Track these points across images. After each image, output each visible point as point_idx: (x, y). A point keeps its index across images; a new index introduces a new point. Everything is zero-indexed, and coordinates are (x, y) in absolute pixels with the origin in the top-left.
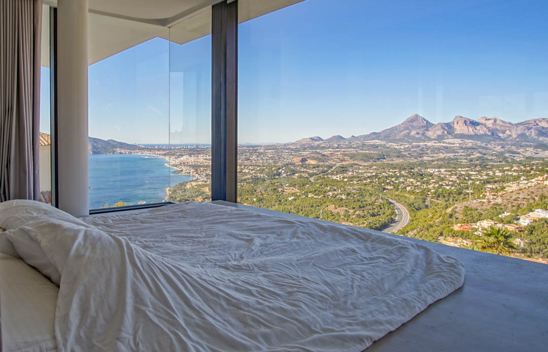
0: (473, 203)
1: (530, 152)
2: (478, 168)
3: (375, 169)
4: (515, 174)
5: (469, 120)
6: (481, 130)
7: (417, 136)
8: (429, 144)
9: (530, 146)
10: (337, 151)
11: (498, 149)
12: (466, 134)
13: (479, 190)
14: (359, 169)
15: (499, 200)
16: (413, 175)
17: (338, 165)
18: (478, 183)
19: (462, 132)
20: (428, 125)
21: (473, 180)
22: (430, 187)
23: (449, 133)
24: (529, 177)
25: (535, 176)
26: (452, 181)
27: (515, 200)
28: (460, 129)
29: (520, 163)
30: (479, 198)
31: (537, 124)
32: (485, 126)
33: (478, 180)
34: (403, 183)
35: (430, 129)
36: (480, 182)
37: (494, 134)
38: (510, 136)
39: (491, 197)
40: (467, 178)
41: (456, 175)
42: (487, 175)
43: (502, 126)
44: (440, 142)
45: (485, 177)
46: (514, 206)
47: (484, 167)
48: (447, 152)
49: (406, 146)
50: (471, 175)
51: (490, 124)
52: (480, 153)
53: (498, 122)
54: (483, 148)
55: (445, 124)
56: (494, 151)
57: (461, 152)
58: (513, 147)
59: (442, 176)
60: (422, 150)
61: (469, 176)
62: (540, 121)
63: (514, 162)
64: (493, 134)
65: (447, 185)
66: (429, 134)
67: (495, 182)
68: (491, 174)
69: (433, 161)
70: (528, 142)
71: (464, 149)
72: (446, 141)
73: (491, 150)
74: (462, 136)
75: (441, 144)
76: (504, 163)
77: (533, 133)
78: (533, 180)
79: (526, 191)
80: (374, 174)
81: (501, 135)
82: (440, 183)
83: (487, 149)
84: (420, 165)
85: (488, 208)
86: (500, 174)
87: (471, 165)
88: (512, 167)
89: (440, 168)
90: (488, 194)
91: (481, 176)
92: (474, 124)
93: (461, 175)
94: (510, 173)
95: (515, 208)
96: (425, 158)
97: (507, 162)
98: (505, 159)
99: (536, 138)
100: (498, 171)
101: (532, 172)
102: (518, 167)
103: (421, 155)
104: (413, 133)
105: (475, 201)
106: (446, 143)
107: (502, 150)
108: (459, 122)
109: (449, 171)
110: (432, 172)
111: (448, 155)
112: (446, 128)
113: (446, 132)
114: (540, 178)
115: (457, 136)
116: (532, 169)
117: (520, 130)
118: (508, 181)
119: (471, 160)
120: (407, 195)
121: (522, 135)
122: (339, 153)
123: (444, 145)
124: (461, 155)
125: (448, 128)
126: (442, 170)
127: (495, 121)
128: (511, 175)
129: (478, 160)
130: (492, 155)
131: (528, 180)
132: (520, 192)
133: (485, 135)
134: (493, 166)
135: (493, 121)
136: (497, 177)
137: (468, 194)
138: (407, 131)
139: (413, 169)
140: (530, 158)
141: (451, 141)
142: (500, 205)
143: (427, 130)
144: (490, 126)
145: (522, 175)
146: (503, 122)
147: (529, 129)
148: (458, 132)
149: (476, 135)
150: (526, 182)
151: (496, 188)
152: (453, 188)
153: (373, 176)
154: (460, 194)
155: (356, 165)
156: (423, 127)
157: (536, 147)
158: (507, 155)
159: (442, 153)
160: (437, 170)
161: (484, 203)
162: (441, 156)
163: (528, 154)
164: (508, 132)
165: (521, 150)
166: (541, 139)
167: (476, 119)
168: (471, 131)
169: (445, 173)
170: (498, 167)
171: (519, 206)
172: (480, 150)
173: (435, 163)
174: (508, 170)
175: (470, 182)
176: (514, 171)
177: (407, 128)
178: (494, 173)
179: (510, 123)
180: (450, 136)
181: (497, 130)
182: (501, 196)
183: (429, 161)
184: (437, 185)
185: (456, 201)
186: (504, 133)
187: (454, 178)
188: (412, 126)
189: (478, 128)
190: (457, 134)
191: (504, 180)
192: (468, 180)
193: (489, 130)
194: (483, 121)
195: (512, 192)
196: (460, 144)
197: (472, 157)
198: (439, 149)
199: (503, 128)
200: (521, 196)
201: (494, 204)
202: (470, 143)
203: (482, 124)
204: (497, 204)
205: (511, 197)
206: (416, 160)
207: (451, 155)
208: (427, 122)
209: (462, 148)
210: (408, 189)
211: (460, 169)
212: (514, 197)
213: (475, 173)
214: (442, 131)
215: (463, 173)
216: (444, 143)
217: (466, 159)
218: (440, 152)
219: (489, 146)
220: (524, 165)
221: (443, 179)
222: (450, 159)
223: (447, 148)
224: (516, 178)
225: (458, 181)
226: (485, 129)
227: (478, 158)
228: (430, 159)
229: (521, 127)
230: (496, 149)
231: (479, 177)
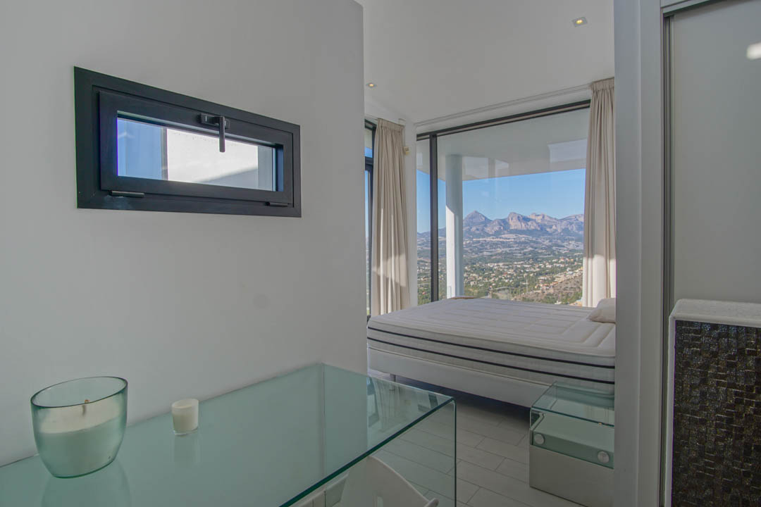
0: (530, 294)
1: (572, 245)
2: (531, 262)
4: (562, 266)
5: (522, 216)
6: (532, 226)
7: (478, 232)
8: (488, 239)
9: (573, 240)
11: (547, 243)
12: (520, 229)
13: (533, 281)
14: (426, 266)
15: (551, 291)
16: (475, 270)
18: (532, 275)
19: (516, 228)
20: (487, 222)
21: (527, 272)
22: (491, 280)
23: (505, 229)
26: (510, 274)
27: (565, 289)
28: (514, 224)
29: (565, 255)
30: (535, 289)
31: (577, 220)
32: (535, 221)
33: (532, 272)
34: (467, 278)
35: (488, 225)
36: (534, 275)
38: (556, 230)
39: (545, 288)
40: (522, 271)
41: (513, 268)
42: (539, 267)
43: (549, 221)
44: (497, 238)
45: (538, 270)
46: (563, 295)
47: (536, 260)
48: (504, 247)
49: (468, 242)
50: (526, 268)
51: (539, 219)
52: (532, 247)
53: (546, 218)
54: (534, 242)
55: (501, 220)
56: (543, 245)
57: (515, 247)
58: (559, 241)
59: (501, 270)
60: (482, 245)
61: (524, 268)
63: (560, 254)
64: (542, 229)
65: (506, 279)
66: (488, 230)
67: (546, 274)
68: (543, 267)
69: (491, 256)
70: (571, 236)
71: (519, 243)
72: (503, 236)
73: (540, 243)
74: (516, 232)
75: (499, 240)
76: (552, 256)
77: (574, 228)
78: (577, 271)
79: (573, 281)
81: (548, 230)
82: (500, 277)
83: (537, 243)
84: (481, 260)
85: (543, 298)
86: (550, 266)
87: (525, 258)
88: (559, 259)
89: (498, 262)
90: (541, 285)
91: (535, 269)
92: (526, 220)
93: (517, 268)
94: (558, 265)
95: (564, 297)
96: (485, 253)
97: (554, 254)
98: (553, 252)
99: (577, 231)
100: (547, 264)
101: (576, 263)
102: (564, 259)
103: (480, 251)
104: (474, 229)
105: (531, 292)
106: (503, 238)
107: (550, 244)
108: (514, 218)
109: (506, 265)
110: (491, 266)
111: (504, 250)
112: (502, 224)
113: (502, 228)
115: (511, 232)
116: (575, 261)
117: (564, 225)
118: (557, 272)
119: (525, 254)
120: (471, 290)
121: (566, 230)
123: (501, 240)
124: (516, 250)
125: (504, 223)
126: (501, 264)
127: (543, 217)
128: (559, 267)
129: (530, 254)
130: (542, 249)
131: (573, 271)
132: (568, 282)
133: (536, 230)
134: (543, 259)
135: (541, 217)
136: (548, 268)
137: (525, 286)
138: (468, 227)
139: (475, 264)
140: (572, 251)
141: (506, 236)
142: (553, 295)
143: (486, 226)
144: (539, 221)
145: (568, 267)
146: (550, 218)
147: (571, 224)
148: (512, 228)
149: (528, 230)
150: (571, 272)
151: (548, 279)
152: (511, 281)
154: (517, 286)
155: (422, 261)
156: (482, 223)
157: (577, 240)
158: (554, 248)
159: (500, 248)
160: (496, 264)
161: (539, 293)
162: (499, 250)
163: (571, 247)
164: (554, 227)
165: (565, 244)
167: (528, 216)
168: (522, 226)
169: (503, 267)
170: (547, 260)
171: (568, 295)
172: (532, 244)
173: (494, 257)
174: (556, 262)
175: (525, 274)
176: (561, 263)
177: (468, 224)
178: (545, 266)
179: (555, 219)
180: (506, 232)
181: (545, 225)
182: (553, 287)
183: (488, 256)
184: (497, 279)
185: (515, 293)
186: (551, 227)
187: (511, 271)
188: (472, 222)
189: (529, 223)
190: (512, 230)
191: (554, 271)
192: (524, 273)
193: (539, 226)
194: (533, 217)
195: (561, 282)
196: (514, 239)
197: (525, 250)
198: (497, 244)
199: (550, 224)
200: (569, 286)
201: (547, 295)
202: (523, 238)
203: (532, 220)
204: (550, 294)
205: (561, 287)
206: (477, 256)
207: (507, 250)
208: (486, 218)
209: (516, 243)
210: (472, 283)
211: (516, 263)
212: (563, 287)
213: (529, 266)
214: (499, 226)
215: (519, 266)
216: (500, 238)
217: (520, 253)
218: (497, 247)
219: (539, 240)
220: (569, 257)
221: (502, 273)
222: (506, 253)
223: (503, 243)
224: (563, 270)
225: (515, 275)
226: (535, 224)
227: (530, 252)
228: (489, 254)
229: (564, 222)
230: (545, 243)
231: (533, 269)
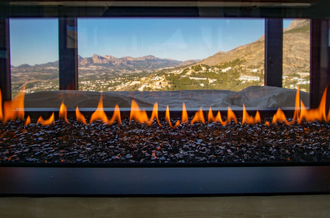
1: (124, 71)
2: (105, 80)
3: (52, 84)
5: (100, 56)
6: (105, 62)
9: (124, 69)
10: (26, 74)
11: (113, 70)
12: (99, 63)
13: (106, 90)
14: (41, 85)
17: (27, 83)
19: (97, 62)
20: (81, 58)
24: (125, 82)
25: (127, 82)
26: (93, 87)
28: (96, 60)
29: (121, 77)
31: (127, 59)
32: (107, 59)
33: (104, 86)
35: (82, 61)
36: (106, 87)
38: (117, 64)
41: (95, 84)
42: (109, 83)
43: (114, 59)
44: (87, 67)
45: (108, 84)
48: (90, 73)
50: (102, 84)
51: (108, 58)
52: (105, 72)
53: (112, 58)
55: (89, 58)
57: (97, 73)
58: (118, 69)
59: (89, 85)
61: (101, 84)
63: (119, 76)
64: (110, 63)
65: (91, 89)
66: (81, 63)
67: (112, 86)
69: (83, 77)
70: (124, 67)
71: (98, 70)
73: (109, 71)
74: (97, 64)
75: (87, 69)
76: (115, 77)
77: (125, 63)
80: (51, 87)
81: (113, 64)
82: (88, 89)
87: (102, 78)
88: (118, 78)
91: (106, 84)
92: (102, 58)
94: (118, 81)
97: (116, 76)
98: (115, 75)
99: (126, 65)
100: (113, 81)
101: (126, 80)
102: (121, 78)
107: (114, 71)
108: (96, 57)
109: (91, 82)
110: (83, 83)
112: (89, 60)
113: (89, 62)
114: (129, 83)
115: (94, 65)
116: (126, 79)
117: (121, 61)
119: (101, 76)
121: (121, 64)
122: (27, 75)
123: (89, 69)
124: (97, 74)
125: (90, 60)
129: (104, 76)
130: (110, 73)
132: (122, 89)
133: (107, 64)
136: (113, 83)
140: (125, 74)
141: (92, 67)
143: (80, 61)
144: (109, 59)
147: (124, 61)
148: (95, 62)
149: (103, 64)
150: (123, 85)
151: (113, 89)
153: (51, 88)
155: (39, 82)
158: (116, 73)
159: (88, 73)
160: (86, 82)
162: (88, 74)
163: (124, 72)
164: (116, 62)
165: (121, 71)
166: (128, 65)
168: (100, 61)
169: (90, 83)
170: (112, 79)
172: (105, 71)
173: (85, 78)
174: (117, 80)
175: (101, 87)
176: (120, 80)
178: (112, 82)
179: (117, 58)
180: (91, 64)
181: (112, 61)
183: (81, 77)
187: (94, 86)
189: (104, 60)
190: (95, 63)
192: (100, 86)
193: (109, 62)
194: (106, 57)
196: (96, 68)
197: (102, 74)
198: (86, 71)
199: (114, 61)
202: (100, 68)
207: (92, 74)
211: (97, 81)
213: (103, 82)
214: (88, 61)
215: (98, 83)
216: (89, 68)
217: (99, 76)
218: (87, 73)
219: (109, 69)
220: (123, 78)
221: (89, 87)
222: (92, 76)
223: (90, 70)
224: (120, 84)
225: (96, 87)
226: (107, 61)
227: (104, 75)
228: (82, 76)
229: (121, 60)
230: (112, 70)
231: (105, 84)
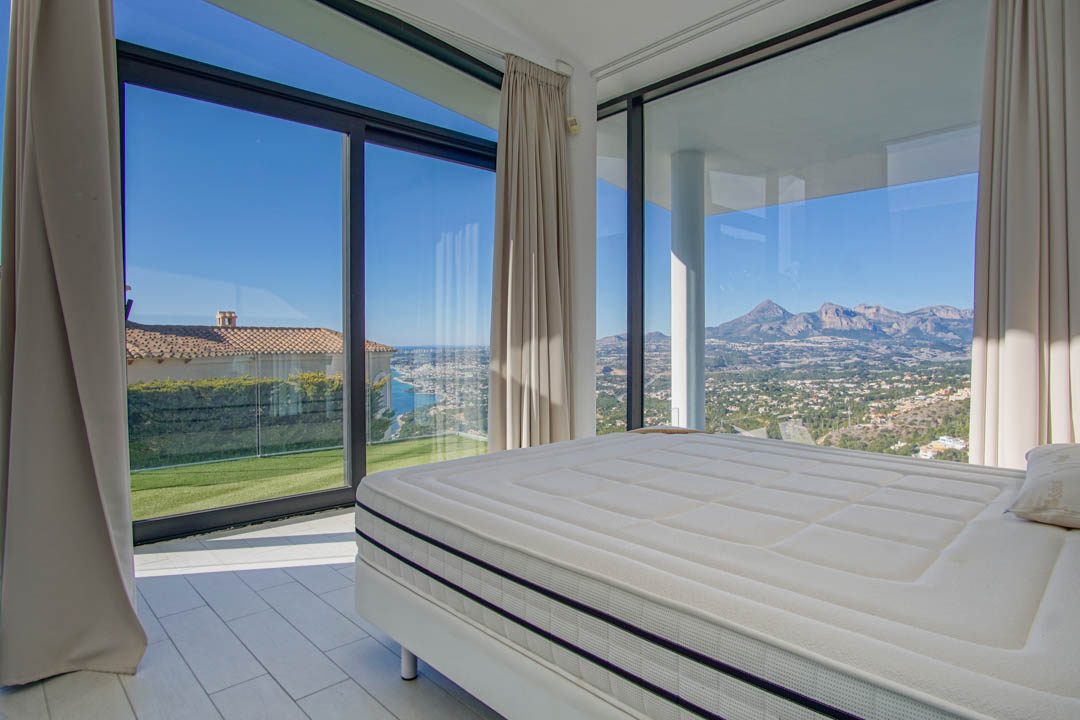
0: (855, 430)
1: (925, 354)
2: (856, 379)
3: (712, 382)
4: (907, 386)
5: (842, 308)
6: (858, 323)
7: (771, 332)
8: (788, 344)
9: (925, 346)
10: (656, 356)
11: (883, 350)
12: (838, 328)
13: (860, 409)
15: (890, 425)
16: (767, 391)
17: (658, 376)
18: (857, 399)
19: (832, 326)
20: (786, 316)
21: (850, 395)
22: (792, 406)
23: (814, 328)
24: (927, 391)
25: (934, 388)
26: (822, 398)
27: (911, 424)
28: (829, 321)
29: (913, 370)
30: (862, 422)
31: (934, 315)
32: (864, 316)
33: (858, 395)
34: (753, 401)
35: (788, 322)
36: (861, 399)
37: (876, 330)
38: (899, 331)
39: (879, 420)
40: (842, 393)
41: (826, 389)
42: (870, 388)
43: (887, 317)
44: (803, 341)
45: (867, 392)
46: (909, 433)
47: (865, 377)
48: (813, 356)
49: (755, 347)
50: (848, 389)
51: (870, 313)
52: (859, 356)
53: (882, 311)
54: (862, 349)
55: (809, 314)
56: (877, 353)
57: (831, 356)
58: (903, 348)
59: (808, 391)
60: (777, 353)
61: (845, 390)
62: (938, 310)
63: (905, 368)
64: (875, 328)
65: (815, 404)
66: (787, 329)
67: (882, 398)
68: (875, 387)
69: (794, 369)
70: (923, 339)
71: (837, 350)
72: (812, 339)
73: (872, 351)
74: (833, 332)
75: (805, 344)
76: (891, 370)
77: (929, 327)
78: (933, 395)
79: (925, 412)
80: (711, 389)
81: (885, 330)
82: (806, 401)
83: (867, 350)
84: (775, 375)
85: (875, 436)
86: (888, 387)
87: (847, 374)
88: (903, 376)
89: (803, 378)
90: (873, 416)
91: (862, 390)
92: (849, 314)
93: (833, 389)
94: (901, 385)
95: (911, 436)
96: (783, 365)
97: (895, 368)
98: (893, 365)
99: (933, 333)
100: (884, 382)
101: (931, 383)
102: (911, 376)
103: (776, 361)
104: (765, 328)
105: (856, 426)
106: (811, 342)
107: (888, 352)
108: (829, 311)
109: (816, 384)
110: (792, 385)
111: (814, 360)
112: (811, 321)
113: (810, 327)
114: (942, 391)
115: (825, 333)
116: (930, 379)
117: (911, 322)
118: (899, 397)
119: (846, 367)
120: (759, 420)
121: (914, 331)
122: (658, 359)
123: (809, 345)
124: (832, 360)
125: (814, 319)
126: (808, 382)
127: (877, 310)
128: (903, 388)
129: (855, 367)
130: (874, 359)
131: (926, 394)
132: (918, 412)
133: (865, 330)
134: (877, 374)
135: (874, 310)
136: (884, 390)
137: (846, 416)
138: (756, 325)
139: (767, 381)
140: (926, 363)
141: (818, 339)
142: (891, 431)
143: (784, 323)
144: (872, 317)
145: (917, 388)
146: (888, 311)
147: (924, 321)
148: (827, 326)
149: (852, 330)
150: (922, 397)
151: (884, 407)
152: (823, 408)
153: (710, 392)
154: (833, 417)
156: (778, 319)
157: (933, 347)
158: (895, 359)
159: (806, 356)
160: (799, 382)
161: (869, 429)
162: (805, 361)
163: (923, 357)
164: (895, 326)
165: (913, 352)
166: (939, 335)
167: (852, 307)
168: (843, 324)
169: (811, 386)
170: (883, 377)
171: (916, 432)
172: (858, 352)
173: (797, 371)
174: (898, 381)
175: (847, 399)
176: (907, 382)
177: (756, 321)
178: (880, 386)
179: (898, 313)
180: (816, 332)
181: (880, 322)
182: (892, 419)
183: (787, 368)
184: (801, 405)
185: (830, 427)
186: (890, 326)
187: (823, 393)
188: (763, 318)
189: (854, 319)
190: (826, 329)
191: (893, 395)
192: (844, 396)
193: (870, 324)
194: (861, 310)
195: (906, 412)
196: (830, 343)
197: (847, 362)
198: (802, 351)
199: (890, 321)
200: (919, 418)
201: (882, 431)
202: (844, 342)
203: (860, 314)
204: (886, 430)
205: (905, 420)
206: (769, 368)
207: (818, 360)
208: (784, 311)
209: (833, 349)
210: (761, 410)
211: (831, 380)
212: (909, 420)
213: (852, 386)
214: (805, 324)
215: (836, 386)
216: (807, 342)
217: (839, 365)
218: (802, 356)
219: (870, 346)
220: (919, 374)
221: (809, 396)
222: (817, 365)
223: (812, 349)
224: (910, 393)
225: (830, 398)
226: (864, 322)
227: (856, 364)
228: (789, 365)
229: (913, 318)
230: (879, 350)
231: (859, 391)
